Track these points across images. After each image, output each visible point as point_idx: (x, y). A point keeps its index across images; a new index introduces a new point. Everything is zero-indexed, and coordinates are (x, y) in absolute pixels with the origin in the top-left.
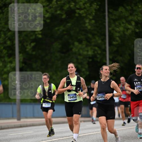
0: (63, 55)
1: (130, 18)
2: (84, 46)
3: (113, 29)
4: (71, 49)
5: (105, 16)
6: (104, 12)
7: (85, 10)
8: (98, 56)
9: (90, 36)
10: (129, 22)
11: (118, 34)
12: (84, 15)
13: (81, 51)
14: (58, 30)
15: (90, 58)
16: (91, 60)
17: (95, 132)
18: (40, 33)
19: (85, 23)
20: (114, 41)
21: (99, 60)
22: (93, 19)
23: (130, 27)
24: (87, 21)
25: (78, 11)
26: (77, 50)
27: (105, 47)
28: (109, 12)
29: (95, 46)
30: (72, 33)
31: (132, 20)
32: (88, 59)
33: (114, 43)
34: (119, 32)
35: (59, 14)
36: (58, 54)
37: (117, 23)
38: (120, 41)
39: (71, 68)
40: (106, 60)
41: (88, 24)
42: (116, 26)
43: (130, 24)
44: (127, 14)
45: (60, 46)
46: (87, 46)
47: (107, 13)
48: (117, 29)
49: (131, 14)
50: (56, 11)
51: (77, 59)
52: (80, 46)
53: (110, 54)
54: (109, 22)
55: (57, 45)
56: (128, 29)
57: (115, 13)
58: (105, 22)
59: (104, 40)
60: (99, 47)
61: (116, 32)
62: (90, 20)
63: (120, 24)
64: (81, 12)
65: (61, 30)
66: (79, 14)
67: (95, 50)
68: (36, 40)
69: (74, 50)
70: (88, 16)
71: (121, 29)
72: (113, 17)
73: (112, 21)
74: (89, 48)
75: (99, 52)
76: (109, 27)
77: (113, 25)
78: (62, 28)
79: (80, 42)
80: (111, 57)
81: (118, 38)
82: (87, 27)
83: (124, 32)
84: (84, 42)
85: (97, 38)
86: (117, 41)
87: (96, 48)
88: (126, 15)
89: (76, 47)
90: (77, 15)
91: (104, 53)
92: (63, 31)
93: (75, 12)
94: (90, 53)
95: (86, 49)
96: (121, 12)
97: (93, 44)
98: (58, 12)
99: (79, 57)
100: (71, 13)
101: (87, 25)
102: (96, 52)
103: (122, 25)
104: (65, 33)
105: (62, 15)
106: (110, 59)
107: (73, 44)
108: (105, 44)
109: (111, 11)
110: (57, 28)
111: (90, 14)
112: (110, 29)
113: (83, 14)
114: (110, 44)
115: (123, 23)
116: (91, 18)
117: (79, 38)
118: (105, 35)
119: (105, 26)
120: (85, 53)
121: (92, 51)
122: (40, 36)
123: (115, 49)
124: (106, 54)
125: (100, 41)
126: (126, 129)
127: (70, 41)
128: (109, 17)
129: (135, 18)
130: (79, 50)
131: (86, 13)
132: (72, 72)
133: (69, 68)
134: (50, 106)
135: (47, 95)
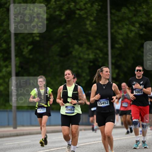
0: (62, 59)
1: (134, 19)
2: (85, 49)
3: (116, 31)
4: (71, 52)
5: (107, 17)
6: (106, 12)
7: (86, 11)
8: (100, 60)
9: (91, 38)
10: (133, 24)
11: (120, 37)
12: (85, 16)
13: (82, 55)
14: (58, 32)
15: (91, 62)
16: (92, 64)
17: (97, 141)
18: (38, 35)
19: (85, 25)
20: (117, 44)
21: (100, 64)
22: (94, 20)
23: (133, 28)
24: (88, 22)
25: (78, 12)
26: (77, 54)
27: (108, 51)
28: (111, 13)
29: (97, 49)
30: (72, 35)
31: (136, 22)
32: (89, 63)
33: (117, 46)
34: (122, 35)
35: (58, 15)
36: (57, 58)
37: (120, 25)
38: (123, 44)
39: (68, 75)
42: (119, 28)
43: (134, 26)
45: (59, 49)
46: (88, 49)
47: (109, 14)
48: (120, 31)
49: (135, 15)
50: (55, 12)
51: (77, 63)
52: (80, 49)
53: (112, 57)
54: (111, 24)
55: (56, 48)
56: (131, 31)
57: (118, 13)
58: (107, 24)
59: (106, 42)
60: (101, 51)
61: (119, 34)
62: (91, 21)
63: (123, 26)
64: (82, 13)
65: (60, 32)
66: (79, 14)
67: (96, 54)
68: (33, 43)
69: (74, 53)
70: (89, 17)
71: (124, 31)
72: (116, 18)
73: (115, 22)
74: (90, 52)
75: (101, 55)
76: (112, 28)
77: (116, 27)
78: (61, 30)
79: (81, 44)
80: (114, 61)
81: (120, 41)
82: (87, 29)
83: (127, 34)
84: (85, 45)
85: (99, 41)
86: (120, 44)
87: (98, 51)
88: (130, 16)
89: (77, 50)
90: (77, 16)
91: (106, 56)
92: (63, 33)
93: (75, 13)
94: (91, 56)
95: (87, 52)
96: (124, 13)
97: (94, 47)
98: (57, 13)
99: (79, 61)
100: (70, 14)
101: (88, 26)
102: (97, 56)
103: (126, 27)
104: (64, 35)
105: (61, 16)
106: (112, 64)
107: (73, 47)
108: (107, 46)
109: (113, 11)
110: (55, 30)
111: (91, 15)
112: (113, 31)
113: (83, 14)
114: (113, 47)
115: (126, 24)
116: (92, 19)
117: (79, 40)
118: (107, 37)
119: (107, 28)
120: (86, 56)
121: (94, 54)
122: (38, 39)
123: (118, 52)
124: (108, 57)
125: (101, 44)
126: (130, 138)
127: (70, 44)
128: (111, 18)
129: (139, 19)
130: (79, 54)
131: (86, 13)
132: (69, 79)
133: (66, 75)
134: (45, 111)
135: (43, 98)
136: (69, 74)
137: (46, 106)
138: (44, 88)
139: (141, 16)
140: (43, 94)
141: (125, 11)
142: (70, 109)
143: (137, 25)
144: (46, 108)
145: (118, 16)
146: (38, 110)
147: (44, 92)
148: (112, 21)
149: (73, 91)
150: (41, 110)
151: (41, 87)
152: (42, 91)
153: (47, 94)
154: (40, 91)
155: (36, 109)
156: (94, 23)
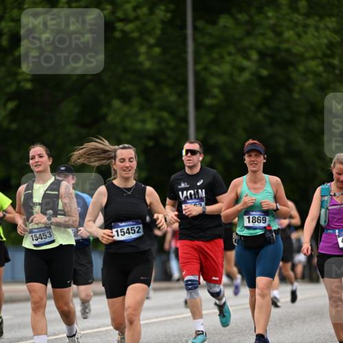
1: (247, 42)
2: (135, 110)
3: (206, 69)
4: (104, 117)
5: (185, 38)
6: (184, 27)
8: (169, 133)
9: (149, 84)
10: (244, 52)
11: (216, 81)
12: (136, 35)
13: (128, 123)
15: (149, 138)
16: (151, 144)
19: (137, 54)
21: (170, 143)
23: (246, 63)
24: (143, 49)
25: (119, 25)
26: (117, 120)
27: (187, 113)
28: (195, 28)
29: (162, 108)
31: (251, 47)
32: (144, 141)
33: (208, 102)
34: (219, 76)
37: (215, 55)
38: (221, 97)
41: (145, 57)
42: (213, 61)
43: (248, 58)
44: (238, 33)
45: (77, 110)
46: (142, 109)
47: (190, 31)
48: (215, 68)
49: (249, 34)
52: (126, 109)
56: (242, 69)
57: (210, 29)
58: (185, 52)
59: (183, 94)
60: (173, 113)
61: (213, 74)
62: (151, 47)
63: (222, 57)
64: (129, 27)
66: (123, 31)
67: (161, 120)
69: (111, 118)
70: (146, 37)
71: (226, 68)
72: (207, 40)
73: (204, 50)
74: (148, 115)
75: (172, 124)
76: (196, 62)
77: (205, 60)
79: (126, 98)
80: (201, 136)
81: (216, 91)
82: (141, 64)
83: (231, 75)
84: (136, 101)
85: (166, 90)
86: (214, 97)
87: (165, 115)
89: (117, 110)
90: (118, 34)
91: (183, 126)
94: (150, 126)
95: (140, 117)
96: (225, 27)
97: (157, 104)
99: (123, 136)
101: (142, 58)
102: (164, 125)
103: (228, 58)
107: (109, 105)
108: (186, 103)
111: (149, 33)
112: (199, 67)
113: (132, 32)
114: (198, 105)
115: (230, 54)
116: (152, 41)
117: (123, 89)
118: (185, 83)
119: (185, 62)
120: (138, 126)
123: (211, 116)
125: (173, 98)
127: (102, 97)
128: (195, 40)
129: (259, 43)
130: (122, 121)
131: (138, 29)
139: (263, 35)
141: (227, 24)
143: (254, 56)
156: (157, 50)
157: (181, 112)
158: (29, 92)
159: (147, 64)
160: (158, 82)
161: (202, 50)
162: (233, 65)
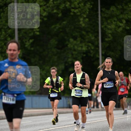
0: (59, 51)
1: (121, 16)
2: (79, 42)
3: (106, 27)
4: (67, 45)
5: (98, 15)
6: (97, 11)
7: (80, 9)
8: (92, 52)
9: (84, 33)
11: (110, 32)
12: (79, 14)
13: (76, 47)
14: (55, 27)
15: (84, 53)
16: (85, 55)
18: (38, 30)
19: (79, 21)
20: (107, 38)
21: (92, 55)
22: (87, 18)
23: (121, 24)
24: (82, 19)
25: (73, 10)
26: (72, 46)
27: (98, 44)
28: (101, 11)
29: (89, 42)
30: (67, 30)
31: (123, 18)
32: (82, 54)
33: (107, 39)
34: (111, 29)
35: (55, 13)
36: (54, 50)
37: (109, 21)
38: (112, 38)
40: (99, 55)
41: (83, 22)
42: (108, 24)
43: (122, 22)
45: (56, 43)
46: (81, 42)
47: (99, 12)
48: (109, 27)
49: (122, 13)
50: (53, 10)
51: (72, 54)
52: (75, 42)
53: (102, 50)
54: (102, 20)
55: (53, 42)
56: (119, 27)
57: (107, 12)
58: (98, 20)
60: (93, 44)
61: (108, 29)
62: (84, 18)
63: (112, 22)
64: (76, 11)
65: (57, 28)
66: (74, 12)
67: (89, 46)
68: (34, 37)
69: (69, 46)
70: (83, 15)
71: (113, 26)
73: (105, 19)
74: (83, 44)
75: (93, 48)
76: (102, 24)
77: (105, 23)
78: (58, 26)
79: (75, 38)
80: (104, 53)
81: (110, 35)
82: (81, 25)
84: (79, 39)
85: (91, 35)
86: (109, 38)
87: (90, 44)
88: (118, 14)
89: (72, 43)
90: (72, 14)
91: (97, 48)
92: (60, 28)
93: (71, 11)
94: (84, 49)
95: (81, 45)
97: (87, 40)
98: (55, 11)
99: (74, 53)
100: (66, 12)
101: (81, 23)
102: (89, 48)
103: (114, 23)
104: (61, 30)
105: (58, 14)
106: (102, 55)
107: (69, 41)
108: (98, 40)
109: (103, 10)
110: (53, 26)
111: (84, 13)
112: (103, 26)
114: (102, 41)
115: (115, 21)
116: (85, 16)
117: (74, 35)
118: (98, 32)
119: (98, 24)
120: (80, 49)
121: (86, 46)
122: (38, 33)
123: (108, 45)
124: (99, 49)
125: (93, 38)
127: (66, 37)
128: (101, 15)
129: (126, 17)
130: (74, 46)
131: (80, 12)
132: (78, 69)
133: (76, 65)
134: (57, 96)
135: (55, 85)
136: (78, 65)
137: (57, 92)
138: (56, 77)
139: (127, 14)
140: (55, 82)
141: (113, 10)
142: (78, 92)
143: (124, 22)
144: (58, 93)
145: (107, 14)
146: (51, 94)
147: (56, 80)
148: (102, 18)
149: (81, 78)
150: (53, 95)
151: (54, 76)
152: (54, 80)
153: (58, 82)
154: (53, 80)
155: (49, 94)
156: (87, 19)
157: (96, 43)
158: (38, 36)
159: (83, 25)
160: (87, 32)
161: (104, 19)
162: (116, 25)
